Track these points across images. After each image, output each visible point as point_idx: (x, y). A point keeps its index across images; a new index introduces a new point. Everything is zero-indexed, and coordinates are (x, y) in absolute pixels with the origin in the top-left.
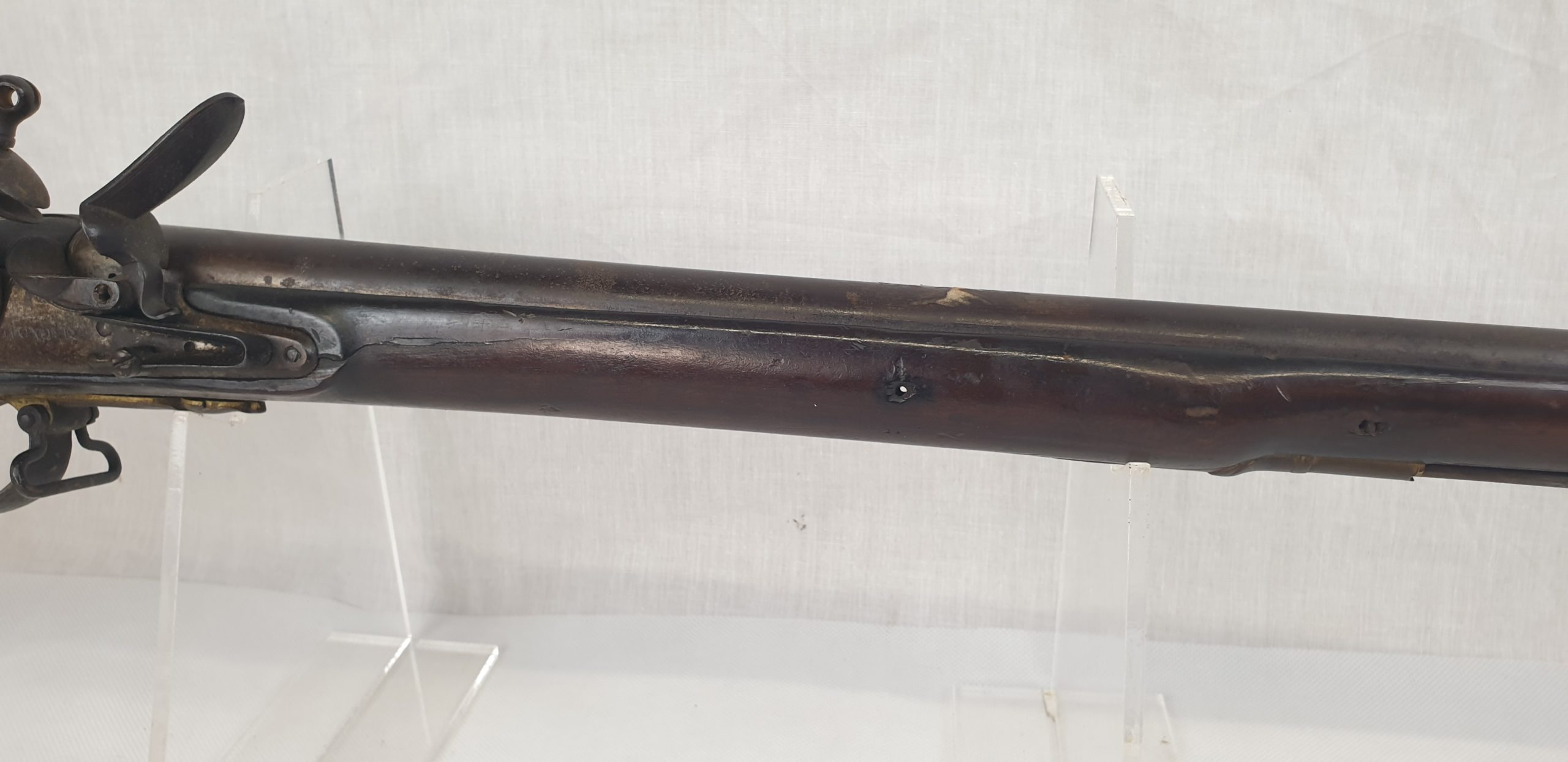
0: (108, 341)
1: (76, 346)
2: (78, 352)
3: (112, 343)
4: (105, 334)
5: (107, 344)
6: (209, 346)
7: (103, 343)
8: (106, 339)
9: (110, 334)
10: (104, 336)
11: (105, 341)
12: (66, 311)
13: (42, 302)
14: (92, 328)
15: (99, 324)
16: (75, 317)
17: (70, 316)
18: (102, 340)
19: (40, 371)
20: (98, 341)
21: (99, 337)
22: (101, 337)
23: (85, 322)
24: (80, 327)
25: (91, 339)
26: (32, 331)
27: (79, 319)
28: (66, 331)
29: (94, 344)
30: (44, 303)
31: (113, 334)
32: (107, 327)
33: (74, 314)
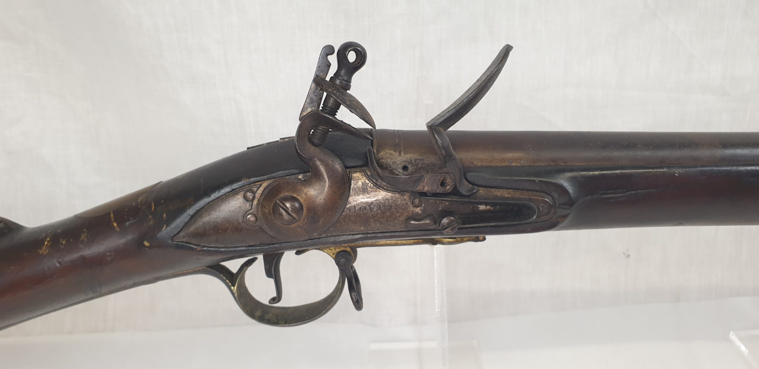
0: (420, 210)
1: (398, 215)
2: (399, 218)
3: (423, 211)
4: (417, 206)
5: (420, 212)
6: (488, 207)
7: (416, 212)
8: (419, 209)
9: (421, 206)
10: (418, 207)
11: (418, 210)
12: (392, 193)
13: (374, 189)
14: (409, 203)
15: (413, 200)
16: (398, 196)
17: (395, 196)
18: (416, 210)
19: (370, 232)
20: (413, 210)
21: (414, 208)
22: (415, 208)
23: (405, 199)
24: (401, 203)
25: (409, 209)
26: (368, 208)
27: (401, 197)
28: (391, 206)
29: (410, 212)
30: (376, 190)
31: (423, 205)
32: (419, 201)
33: (397, 194)
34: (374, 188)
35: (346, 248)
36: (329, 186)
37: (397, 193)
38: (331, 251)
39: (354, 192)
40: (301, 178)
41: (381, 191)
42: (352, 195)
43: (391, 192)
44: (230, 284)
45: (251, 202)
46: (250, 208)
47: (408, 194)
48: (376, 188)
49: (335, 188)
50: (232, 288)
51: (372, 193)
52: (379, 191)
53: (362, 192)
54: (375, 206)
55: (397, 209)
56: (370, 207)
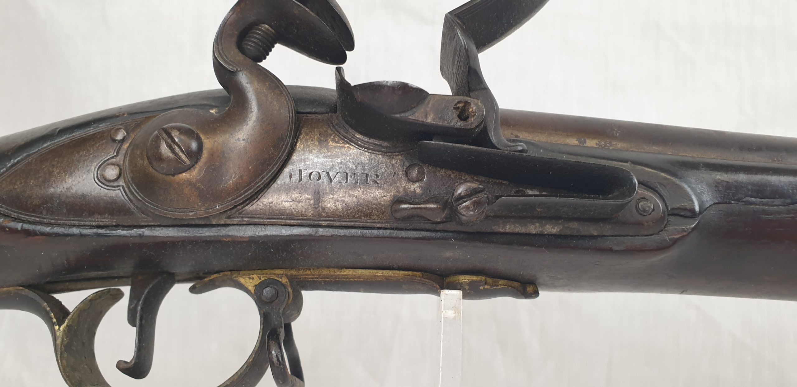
0: (420, 187)
2: (379, 199)
3: (426, 190)
4: (415, 180)
5: (418, 191)
7: (412, 189)
8: (417, 184)
9: (421, 180)
10: (415, 182)
11: (415, 187)
12: (370, 153)
13: (341, 144)
14: (400, 173)
15: (409, 167)
16: (382, 159)
17: (376, 158)
18: (412, 186)
19: (324, 223)
20: (406, 187)
21: (409, 183)
22: (411, 183)
23: (393, 165)
24: (386, 171)
25: (399, 185)
26: (324, 175)
27: (387, 162)
28: (367, 175)
29: (401, 190)
30: (343, 145)
31: (425, 179)
32: (419, 172)
33: (380, 156)
34: (341, 142)
35: (281, 278)
36: (258, 118)
37: (380, 153)
38: (251, 281)
39: (304, 146)
40: (213, 113)
41: (352, 147)
42: (299, 149)
43: (370, 151)
44: (55, 320)
45: (120, 144)
46: (115, 154)
47: (400, 157)
48: (343, 143)
49: (269, 124)
50: (57, 327)
51: (336, 150)
52: (348, 147)
53: (317, 146)
54: (337, 173)
55: (378, 182)
56: (328, 173)
